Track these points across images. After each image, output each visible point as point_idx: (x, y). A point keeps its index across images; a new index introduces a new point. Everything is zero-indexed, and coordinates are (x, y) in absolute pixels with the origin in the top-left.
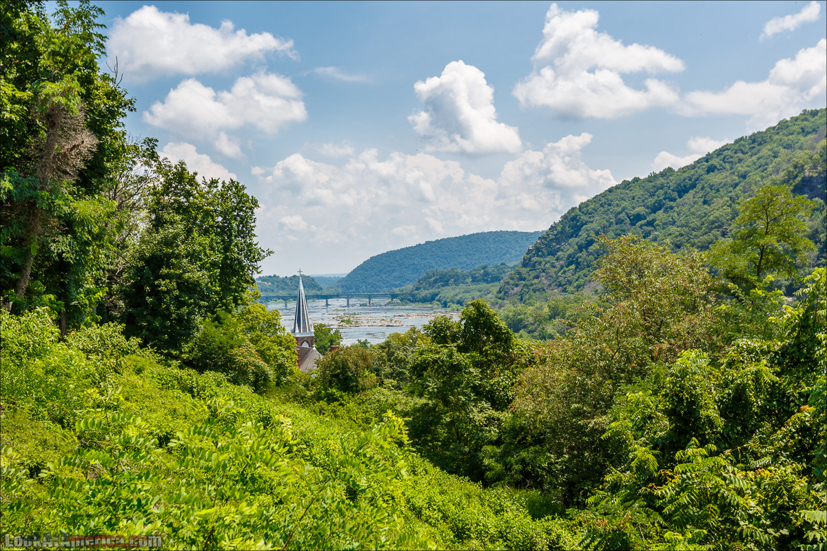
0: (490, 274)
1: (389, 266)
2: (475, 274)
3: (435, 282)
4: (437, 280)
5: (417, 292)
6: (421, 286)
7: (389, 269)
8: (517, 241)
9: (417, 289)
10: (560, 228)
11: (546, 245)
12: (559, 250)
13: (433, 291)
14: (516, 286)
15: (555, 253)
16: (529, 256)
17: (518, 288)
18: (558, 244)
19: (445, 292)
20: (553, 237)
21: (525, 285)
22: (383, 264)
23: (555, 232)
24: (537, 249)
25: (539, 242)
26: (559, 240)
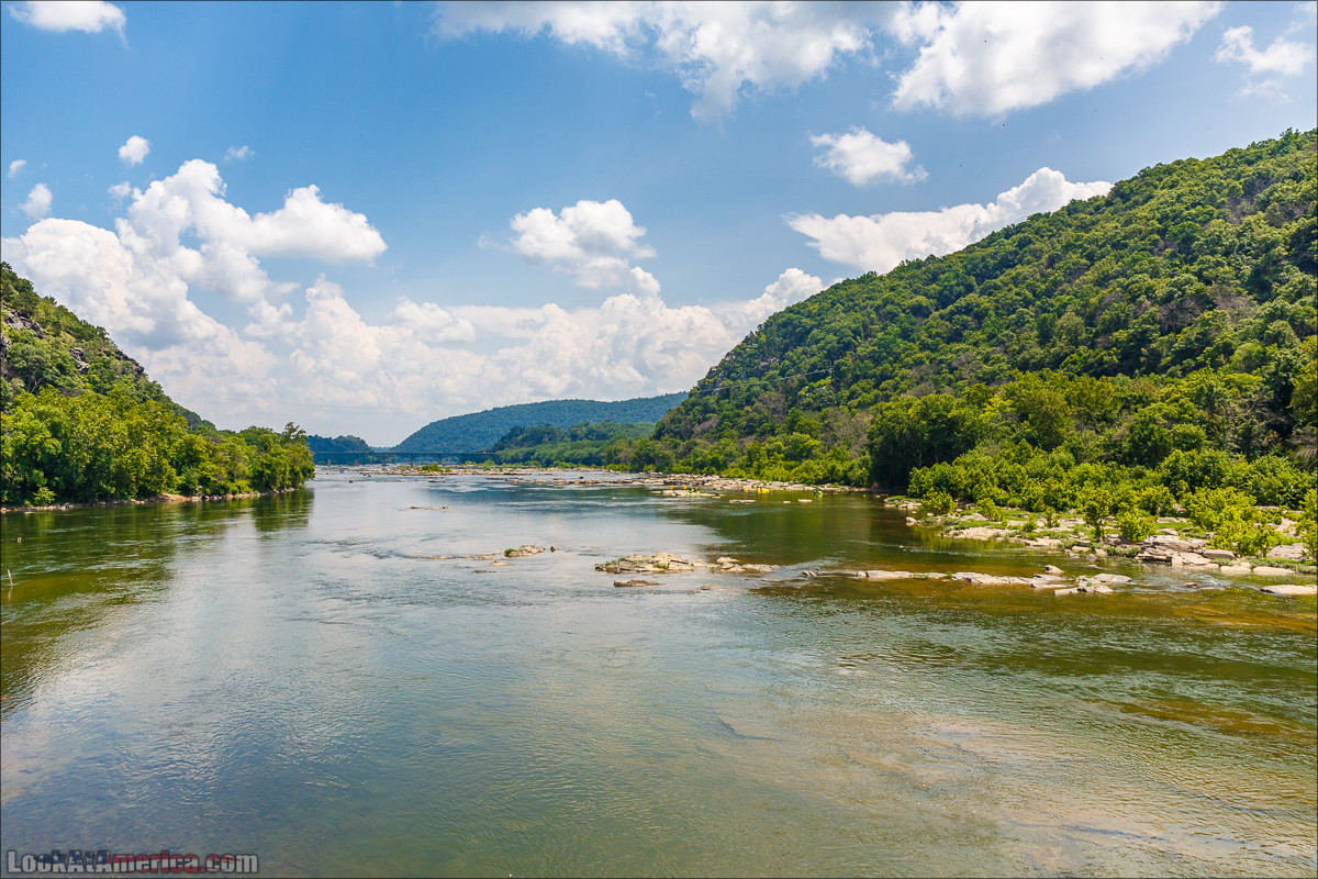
0: (595, 432)
2: (574, 431)
3: (524, 440)
4: (527, 437)
5: (500, 452)
6: (505, 445)
7: (451, 436)
9: (501, 448)
10: (763, 338)
11: (742, 362)
12: (768, 368)
13: (525, 449)
14: (700, 423)
15: (760, 374)
16: (712, 380)
17: (710, 423)
18: (763, 361)
19: (543, 450)
20: (753, 351)
21: (725, 416)
22: (444, 430)
23: (755, 345)
24: (726, 369)
25: (728, 359)
26: (764, 355)
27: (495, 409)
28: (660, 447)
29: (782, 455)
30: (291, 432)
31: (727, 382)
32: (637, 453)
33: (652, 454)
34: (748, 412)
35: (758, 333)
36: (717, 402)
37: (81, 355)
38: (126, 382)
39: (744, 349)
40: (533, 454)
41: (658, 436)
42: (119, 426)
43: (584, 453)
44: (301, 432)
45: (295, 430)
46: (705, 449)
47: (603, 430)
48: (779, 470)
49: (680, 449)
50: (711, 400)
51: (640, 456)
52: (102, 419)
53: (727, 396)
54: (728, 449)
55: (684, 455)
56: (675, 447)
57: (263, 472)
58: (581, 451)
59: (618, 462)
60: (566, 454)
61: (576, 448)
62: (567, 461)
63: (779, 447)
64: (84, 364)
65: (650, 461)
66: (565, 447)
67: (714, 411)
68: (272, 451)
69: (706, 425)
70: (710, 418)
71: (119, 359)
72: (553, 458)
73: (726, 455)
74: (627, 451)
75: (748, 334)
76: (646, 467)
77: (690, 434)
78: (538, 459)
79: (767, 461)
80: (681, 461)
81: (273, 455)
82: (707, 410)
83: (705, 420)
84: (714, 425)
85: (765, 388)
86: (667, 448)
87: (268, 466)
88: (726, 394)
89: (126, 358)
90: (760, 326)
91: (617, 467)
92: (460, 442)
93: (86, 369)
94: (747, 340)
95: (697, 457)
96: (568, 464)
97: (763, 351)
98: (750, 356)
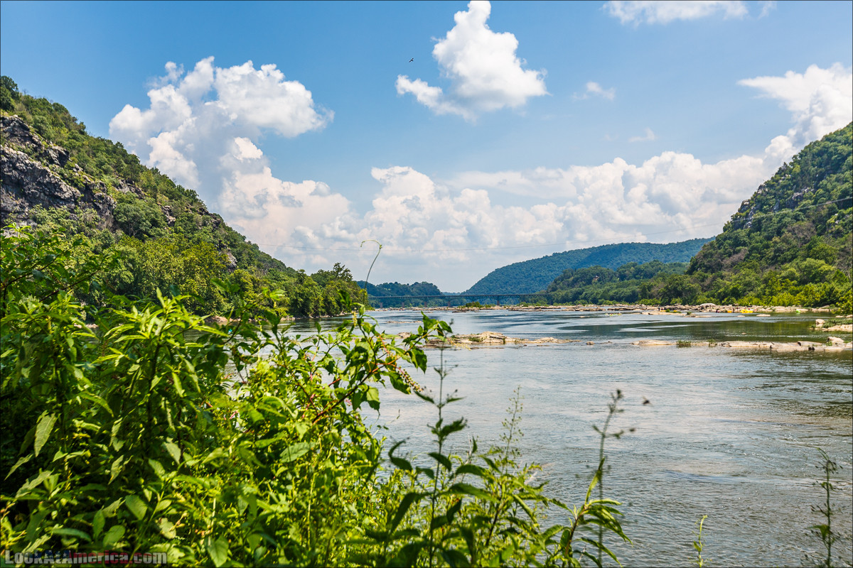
0: (642, 271)
1: (515, 278)
2: (623, 272)
3: (575, 281)
4: (577, 279)
5: (553, 293)
6: (558, 286)
7: (514, 281)
8: (650, 253)
9: (554, 289)
10: (797, 169)
11: (775, 194)
12: (801, 198)
13: (574, 290)
14: (730, 256)
15: (793, 204)
16: (744, 214)
17: (739, 255)
18: (796, 191)
19: (591, 290)
20: (787, 182)
21: (753, 249)
22: (508, 275)
23: (789, 176)
24: (759, 202)
25: (760, 192)
26: (798, 186)
27: (555, 255)
28: (689, 282)
29: (795, 282)
30: (338, 272)
31: (760, 215)
32: (667, 288)
33: (679, 288)
34: (776, 242)
35: (791, 164)
36: (749, 235)
37: (170, 211)
38: (205, 232)
39: (777, 181)
40: (581, 294)
41: (691, 271)
42: (178, 262)
43: (627, 291)
44: (346, 271)
45: (341, 269)
46: (729, 280)
47: (650, 269)
48: (786, 296)
49: (707, 282)
50: (742, 233)
51: (670, 291)
52: (164, 256)
53: (759, 229)
54: (747, 279)
55: (709, 287)
56: (703, 281)
57: (297, 300)
58: (625, 290)
59: (651, 297)
60: (611, 293)
61: (621, 287)
62: (612, 298)
63: (793, 274)
64: (172, 219)
65: (678, 294)
66: (613, 288)
67: (744, 244)
68: (305, 283)
69: (735, 257)
70: (739, 251)
71: (202, 214)
72: (599, 296)
73: (745, 285)
74: (659, 286)
75: (782, 165)
76: (673, 300)
77: (720, 266)
78: (585, 298)
79: (779, 288)
80: (706, 293)
81: (306, 286)
82: (737, 242)
83: (736, 252)
84: (743, 258)
85: (796, 218)
86: (695, 281)
87: (301, 295)
88: (758, 226)
89: (207, 213)
90: (795, 157)
91: (649, 301)
92: (523, 286)
93: (173, 223)
94: (781, 172)
95: (720, 288)
96: (611, 302)
97: (796, 183)
98: (783, 187)
